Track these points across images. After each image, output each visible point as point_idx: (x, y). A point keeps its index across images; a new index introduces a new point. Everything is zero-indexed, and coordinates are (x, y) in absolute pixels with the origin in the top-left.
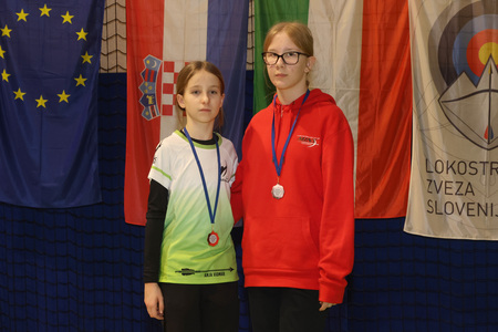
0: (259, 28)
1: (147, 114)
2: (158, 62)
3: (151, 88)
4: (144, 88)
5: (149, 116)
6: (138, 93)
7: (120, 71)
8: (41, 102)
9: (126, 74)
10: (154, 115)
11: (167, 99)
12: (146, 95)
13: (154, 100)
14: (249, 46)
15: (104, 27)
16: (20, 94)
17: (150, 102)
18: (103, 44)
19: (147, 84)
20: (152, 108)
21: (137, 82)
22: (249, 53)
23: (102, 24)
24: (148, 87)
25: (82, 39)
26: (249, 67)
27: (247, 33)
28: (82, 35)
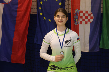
0: (104, 2)
1: (76, 23)
2: (79, 11)
3: (77, 17)
4: (75, 17)
5: (76, 24)
6: (74, 18)
7: (69, 13)
8: (50, 20)
9: (71, 14)
10: (78, 24)
11: (81, 20)
12: (76, 19)
13: (78, 20)
14: (102, 7)
15: (66, 2)
16: (45, 18)
17: (77, 20)
18: (65, 6)
19: (76, 16)
20: (77, 22)
21: (73, 15)
22: (102, 8)
23: (65, 2)
24: (76, 17)
25: (60, 5)
26: (101, 12)
27: (101, 4)
28: (60, 4)
